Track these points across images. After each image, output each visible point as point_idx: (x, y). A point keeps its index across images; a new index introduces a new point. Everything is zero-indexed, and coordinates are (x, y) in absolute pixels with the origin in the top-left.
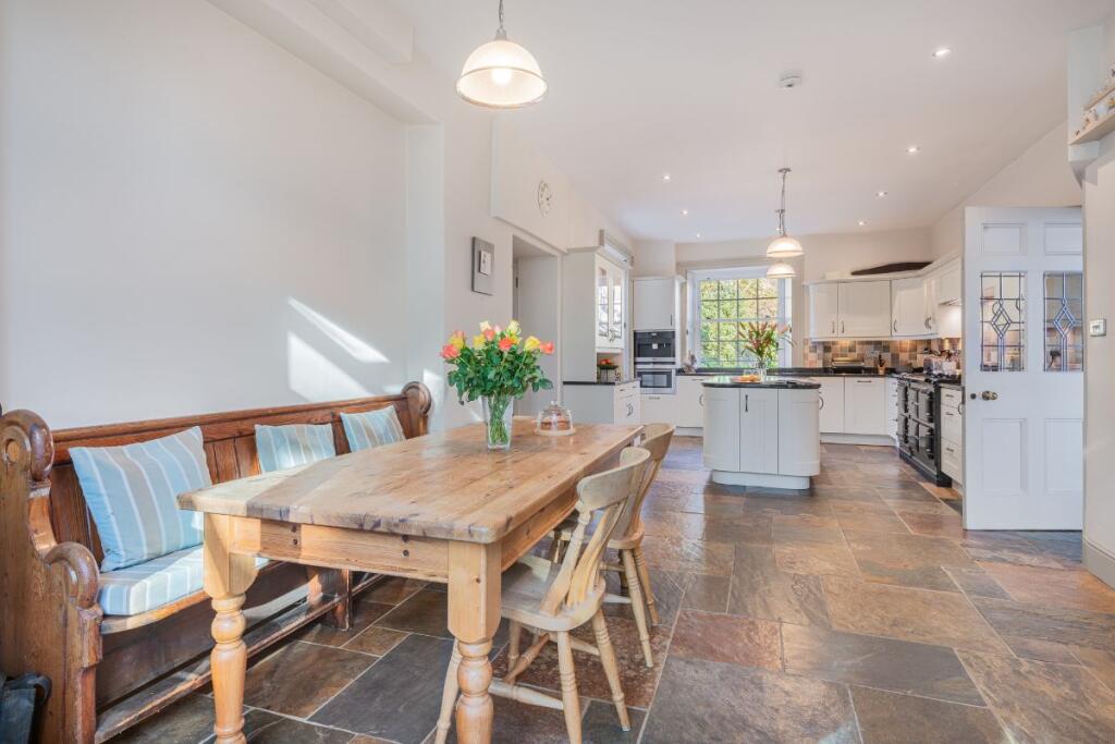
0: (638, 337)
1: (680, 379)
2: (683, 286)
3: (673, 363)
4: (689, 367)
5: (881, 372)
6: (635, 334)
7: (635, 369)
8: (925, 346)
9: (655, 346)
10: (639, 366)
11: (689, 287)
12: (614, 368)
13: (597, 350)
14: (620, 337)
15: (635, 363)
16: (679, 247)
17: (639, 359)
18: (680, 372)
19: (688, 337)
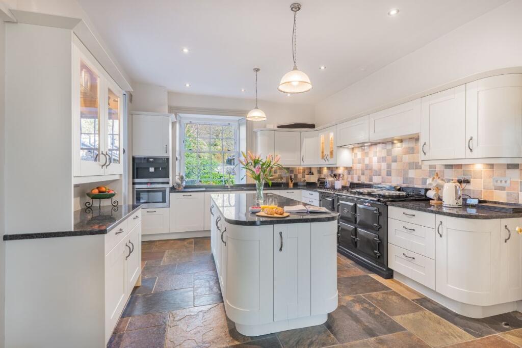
0: (136, 161)
1: (173, 195)
2: (174, 124)
3: (168, 183)
4: (179, 185)
5: (291, 185)
6: (134, 159)
7: (133, 188)
8: (309, 170)
9: (152, 170)
10: (137, 186)
11: (178, 126)
12: (111, 196)
13: (75, 181)
14: (119, 161)
15: (134, 184)
16: (171, 94)
17: (137, 180)
18: (173, 189)
19: (177, 162)
